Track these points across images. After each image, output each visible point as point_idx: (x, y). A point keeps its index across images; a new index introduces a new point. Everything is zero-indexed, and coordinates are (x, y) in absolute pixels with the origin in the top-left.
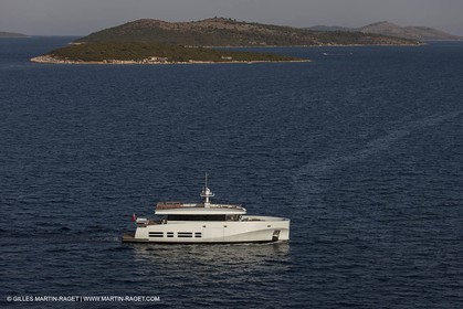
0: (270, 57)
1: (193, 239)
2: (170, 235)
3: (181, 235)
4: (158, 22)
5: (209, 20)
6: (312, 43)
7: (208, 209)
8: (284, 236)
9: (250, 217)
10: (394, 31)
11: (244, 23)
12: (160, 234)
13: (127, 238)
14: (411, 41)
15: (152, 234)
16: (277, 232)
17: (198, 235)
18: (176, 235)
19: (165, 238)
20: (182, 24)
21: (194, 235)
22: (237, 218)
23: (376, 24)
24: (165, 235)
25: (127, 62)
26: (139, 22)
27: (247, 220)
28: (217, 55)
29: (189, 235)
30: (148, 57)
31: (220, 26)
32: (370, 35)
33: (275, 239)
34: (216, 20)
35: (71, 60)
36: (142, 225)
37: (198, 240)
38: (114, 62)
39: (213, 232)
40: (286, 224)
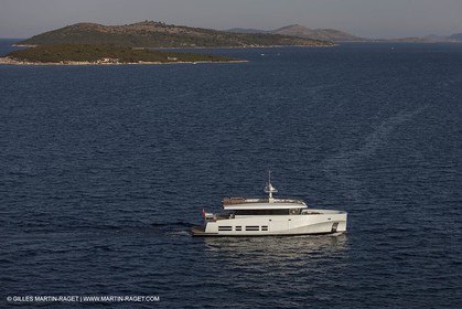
0: (211, 57)
1: (260, 232)
2: (239, 228)
3: (248, 228)
4: (96, 26)
5: (141, 24)
6: (237, 45)
7: (272, 204)
8: (342, 228)
9: (309, 211)
10: (305, 33)
11: (174, 26)
12: (229, 228)
13: (198, 232)
14: (325, 42)
15: (221, 228)
16: (336, 224)
17: (265, 228)
18: (244, 229)
19: (234, 232)
20: (118, 27)
21: (260, 228)
22: (299, 212)
23: (287, 27)
24: (234, 229)
25: (81, 63)
26: (78, 25)
27: (306, 213)
28: (163, 56)
29: (256, 228)
30: (101, 58)
31: (152, 29)
32: (288, 37)
33: (334, 231)
34: (147, 23)
35: (30, 61)
36: (211, 220)
37: (265, 233)
38: (70, 63)
39: (277, 225)
40: (343, 217)
